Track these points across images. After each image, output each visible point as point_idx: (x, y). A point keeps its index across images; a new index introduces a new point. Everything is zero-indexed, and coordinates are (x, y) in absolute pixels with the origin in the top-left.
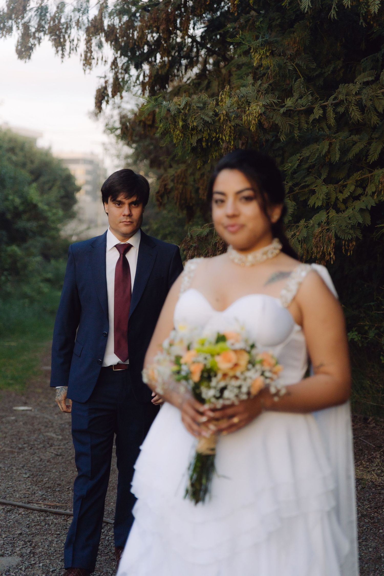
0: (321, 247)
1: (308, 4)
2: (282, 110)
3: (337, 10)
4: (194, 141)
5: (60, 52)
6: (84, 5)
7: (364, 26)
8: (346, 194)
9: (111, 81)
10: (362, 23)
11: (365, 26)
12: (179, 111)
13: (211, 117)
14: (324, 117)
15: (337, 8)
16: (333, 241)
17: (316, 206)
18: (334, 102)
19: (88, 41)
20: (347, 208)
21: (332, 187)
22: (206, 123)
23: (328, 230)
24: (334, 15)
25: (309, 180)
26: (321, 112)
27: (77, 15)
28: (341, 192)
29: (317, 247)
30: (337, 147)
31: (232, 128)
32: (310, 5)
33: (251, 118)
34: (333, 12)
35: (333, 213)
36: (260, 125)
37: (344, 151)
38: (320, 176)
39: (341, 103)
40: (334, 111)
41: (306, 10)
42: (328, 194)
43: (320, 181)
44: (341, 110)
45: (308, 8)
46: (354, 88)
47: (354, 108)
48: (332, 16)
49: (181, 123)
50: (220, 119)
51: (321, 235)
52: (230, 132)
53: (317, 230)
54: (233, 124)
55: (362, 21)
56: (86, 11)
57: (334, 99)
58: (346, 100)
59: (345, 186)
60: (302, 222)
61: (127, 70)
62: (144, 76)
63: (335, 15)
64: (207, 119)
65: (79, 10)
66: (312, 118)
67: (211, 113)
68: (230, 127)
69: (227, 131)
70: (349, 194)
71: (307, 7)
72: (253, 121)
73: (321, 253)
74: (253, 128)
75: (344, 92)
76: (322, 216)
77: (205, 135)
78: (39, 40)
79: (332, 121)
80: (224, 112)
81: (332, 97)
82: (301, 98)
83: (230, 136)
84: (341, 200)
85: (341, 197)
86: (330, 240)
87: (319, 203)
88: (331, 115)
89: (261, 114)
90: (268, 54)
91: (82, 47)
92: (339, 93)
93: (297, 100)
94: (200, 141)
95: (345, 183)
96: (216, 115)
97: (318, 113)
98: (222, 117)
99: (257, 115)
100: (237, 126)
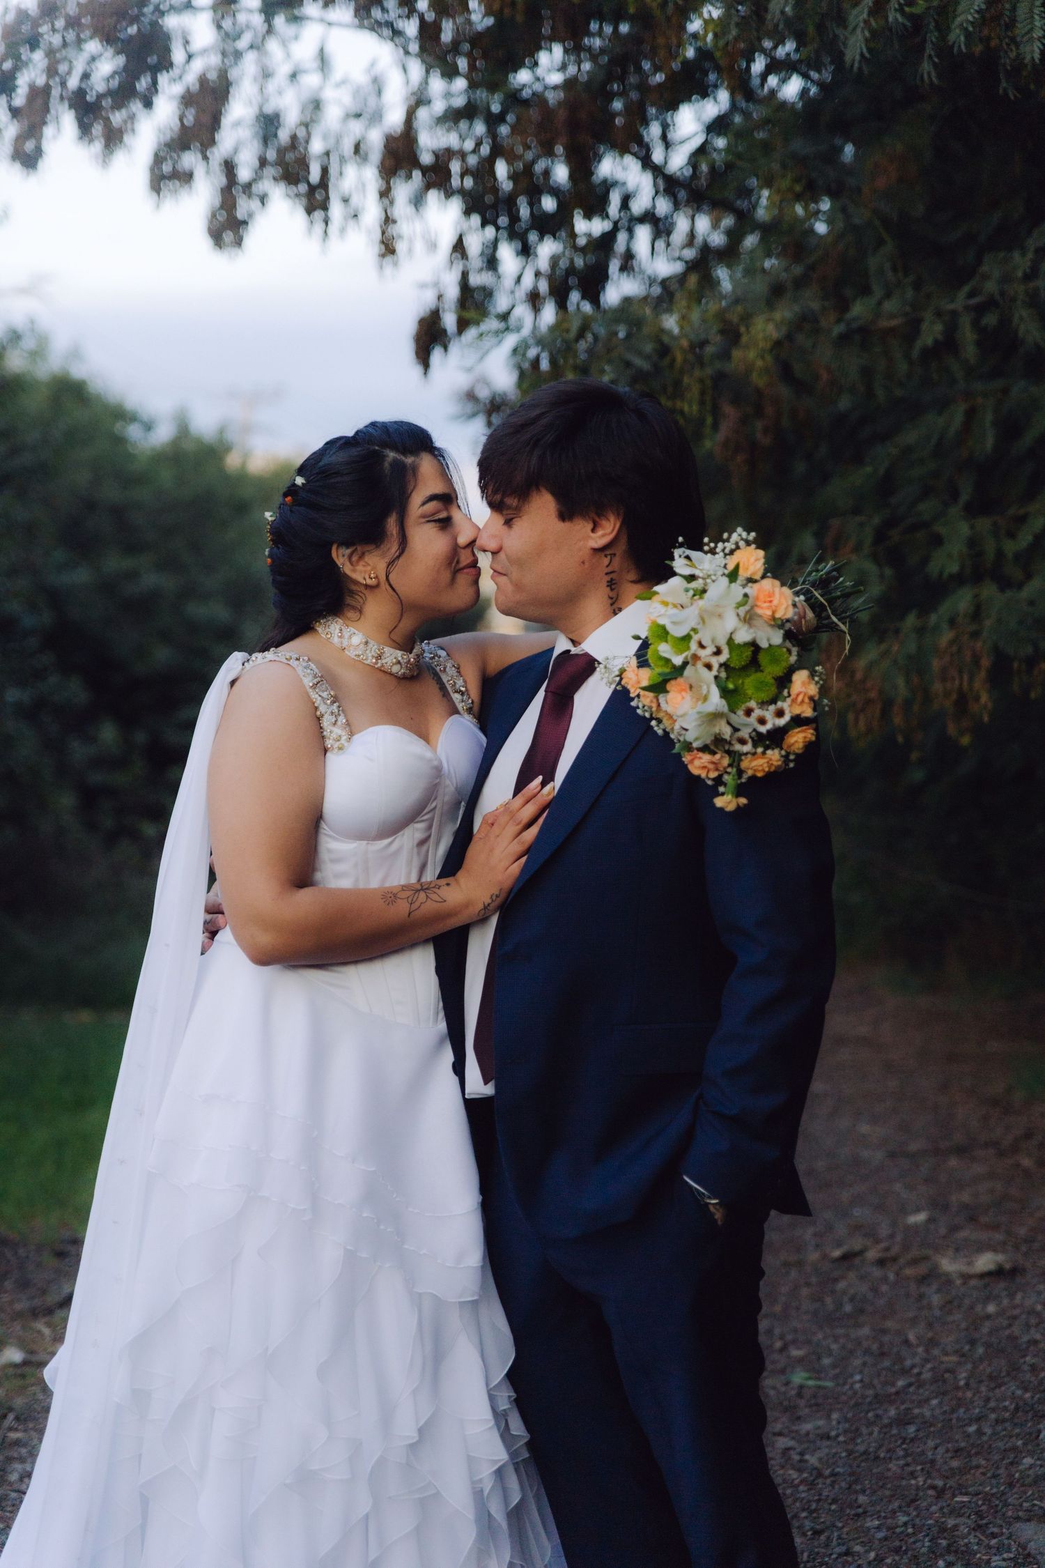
0: (953, 679)
1: (859, 51)
2: (838, 329)
3: (936, 60)
5: (319, 227)
6: (372, 102)
7: (1012, 98)
8: (1025, 539)
9: (452, 292)
10: (1005, 90)
11: (1015, 96)
13: (648, 358)
14: (949, 344)
15: (938, 56)
16: (986, 662)
17: (946, 575)
18: (973, 301)
19: (385, 194)
20: (1029, 576)
21: (984, 524)
22: (639, 377)
23: (975, 635)
24: (929, 74)
25: (926, 508)
26: (939, 327)
27: (356, 128)
28: (1012, 535)
29: (944, 679)
30: (989, 417)
31: (709, 383)
32: (865, 50)
33: (752, 354)
34: (926, 67)
35: (989, 590)
36: (786, 372)
37: (1010, 428)
38: (955, 495)
39: (990, 304)
40: (976, 324)
41: (856, 65)
42: (973, 542)
43: (955, 511)
44: (991, 319)
45: (860, 62)
46: (1021, 262)
47: (1024, 313)
48: (926, 76)
50: (673, 360)
51: (955, 649)
52: (703, 393)
53: (946, 637)
54: (709, 371)
55: (1004, 84)
56: (377, 117)
57: (971, 295)
58: (1002, 294)
59: (1022, 520)
60: (911, 620)
61: (491, 262)
62: (538, 274)
63: (933, 75)
64: (638, 362)
65: (358, 116)
66: (919, 345)
67: (649, 348)
68: (701, 381)
69: (695, 391)
70: (1030, 538)
71: (858, 58)
72: (759, 363)
73: (954, 696)
74: (759, 379)
75: (996, 274)
76: (962, 601)
78: (263, 199)
79: (970, 351)
81: (966, 289)
82: (888, 295)
83: (702, 403)
84: (1010, 555)
85: (1010, 547)
86: (976, 660)
87: (954, 568)
88: (967, 335)
89: (778, 344)
90: (798, 188)
91: (372, 211)
92: (986, 277)
93: (880, 303)
95: (1022, 512)
96: (664, 351)
97: (931, 332)
98: (679, 358)
99: (769, 345)
100: (720, 377)
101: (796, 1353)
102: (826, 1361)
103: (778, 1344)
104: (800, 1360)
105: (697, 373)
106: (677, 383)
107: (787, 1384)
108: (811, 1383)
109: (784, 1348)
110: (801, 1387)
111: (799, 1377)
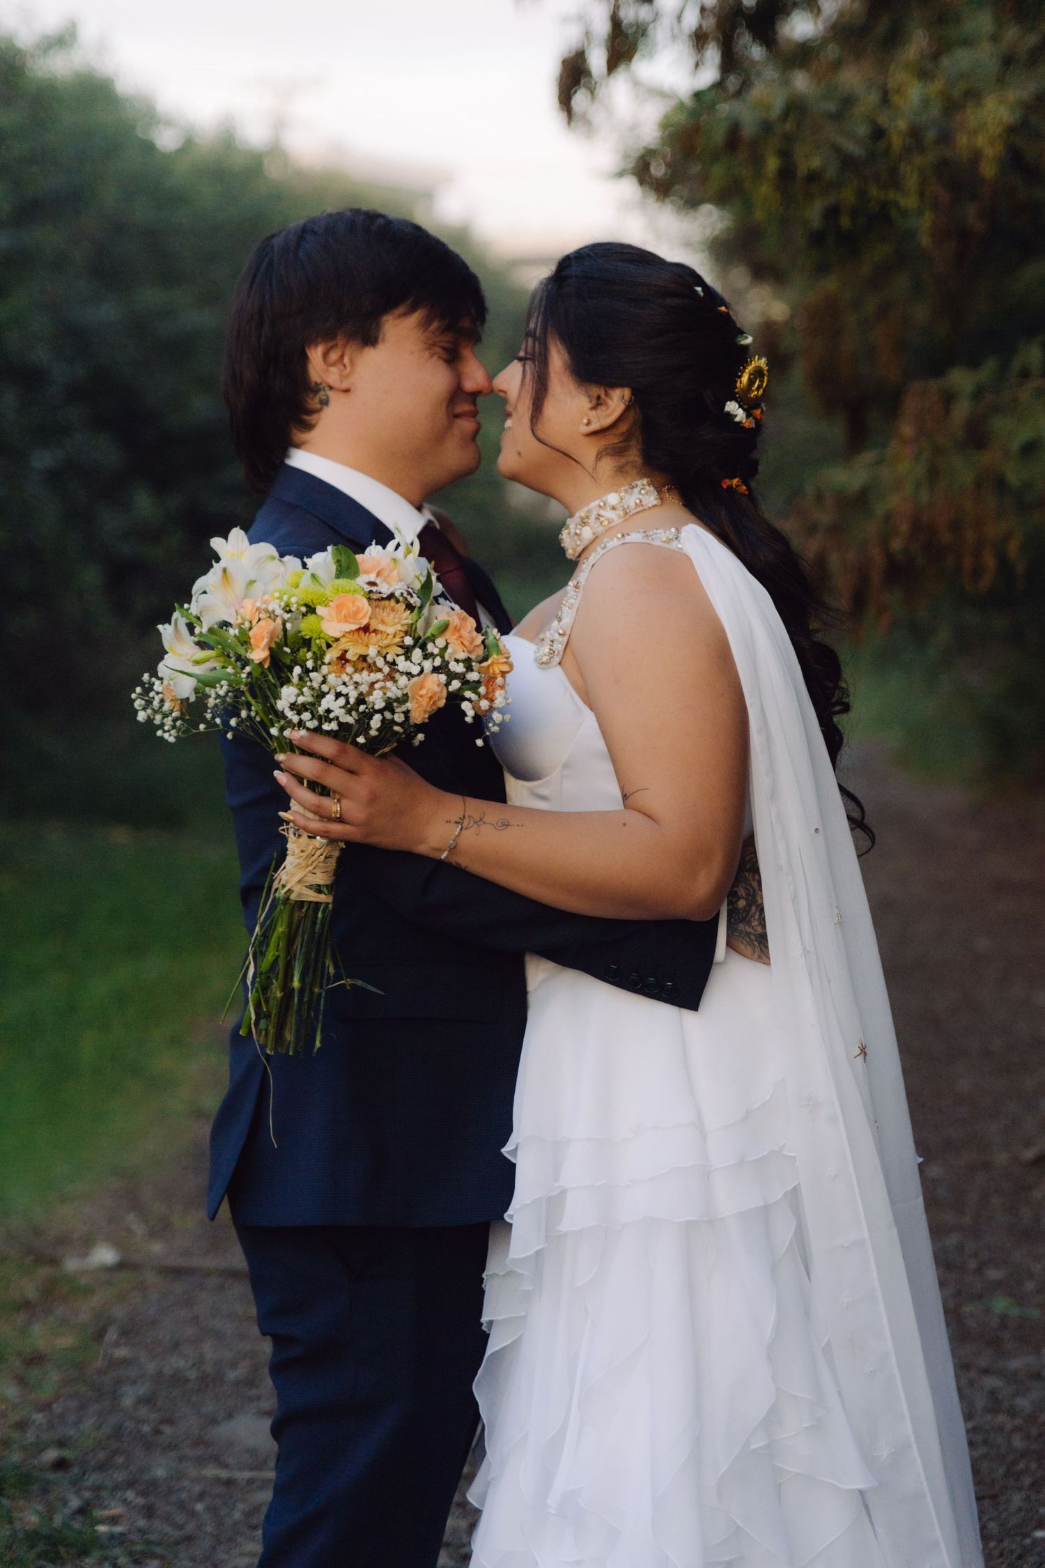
4: (814, 213)
12: (767, 127)
13: (862, 143)
22: (848, 162)
31: (930, 171)
36: (1015, 159)
49: (772, 164)
50: (889, 146)
52: (923, 184)
54: (930, 157)
64: (850, 146)
67: (863, 130)
68: (922, 169)
69: (912, 180)
72: (990, 150)
74: (988, 170)
77: (848, 195)
80: (902, 125)
83: (922, 195)
89: (1011, 130)
94: (832, 213)
96: (878, 133)
98: (897, 142)
99: (998, 130)
100: (943, 165)
101: (994, 1274)
102: (1030, 1286)
103: (973, 1264)
104: (998, 1284)
105: (918, 160)
106: (894, 171)
107: (988, 1311)
108: (1015, 1312)
109: (979, 1270)
110: (1004, 1318)
111: (1001, 1304)
